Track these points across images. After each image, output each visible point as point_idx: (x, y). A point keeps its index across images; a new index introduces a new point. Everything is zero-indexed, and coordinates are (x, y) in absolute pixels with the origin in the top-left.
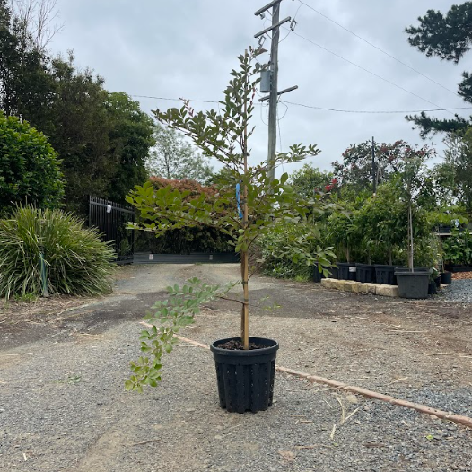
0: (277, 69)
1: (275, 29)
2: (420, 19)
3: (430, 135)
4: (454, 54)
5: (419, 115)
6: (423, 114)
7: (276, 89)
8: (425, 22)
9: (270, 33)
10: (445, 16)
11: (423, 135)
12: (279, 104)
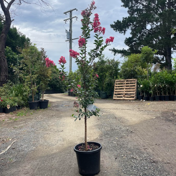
0: (72, 32)
1: (71, 19)
2: (114, 22)
3: (116, 54)
4: (123, 31)
5: (113, 49)
6: (114, 48)
7: (71, 38)
8: (116, 23)
9: (69, 20)
10: (121, 22)
11: (115, 55)
12: (72, 43)
